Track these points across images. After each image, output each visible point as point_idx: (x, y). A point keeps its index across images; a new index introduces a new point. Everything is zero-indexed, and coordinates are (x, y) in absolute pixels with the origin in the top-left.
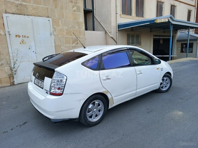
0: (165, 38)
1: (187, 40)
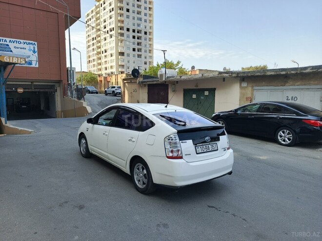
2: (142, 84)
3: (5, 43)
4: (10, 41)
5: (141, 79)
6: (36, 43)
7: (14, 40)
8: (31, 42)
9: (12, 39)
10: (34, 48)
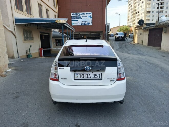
0: (45, 34)
1: (62, 37)
2: (145, 29)
3: (79, 15)
4: (81, 14)
5: (145, 26)
6: (92, 13)
7: (82, 13)
8: (89, 13)
9: (81, 13)
10: (91, 15)
